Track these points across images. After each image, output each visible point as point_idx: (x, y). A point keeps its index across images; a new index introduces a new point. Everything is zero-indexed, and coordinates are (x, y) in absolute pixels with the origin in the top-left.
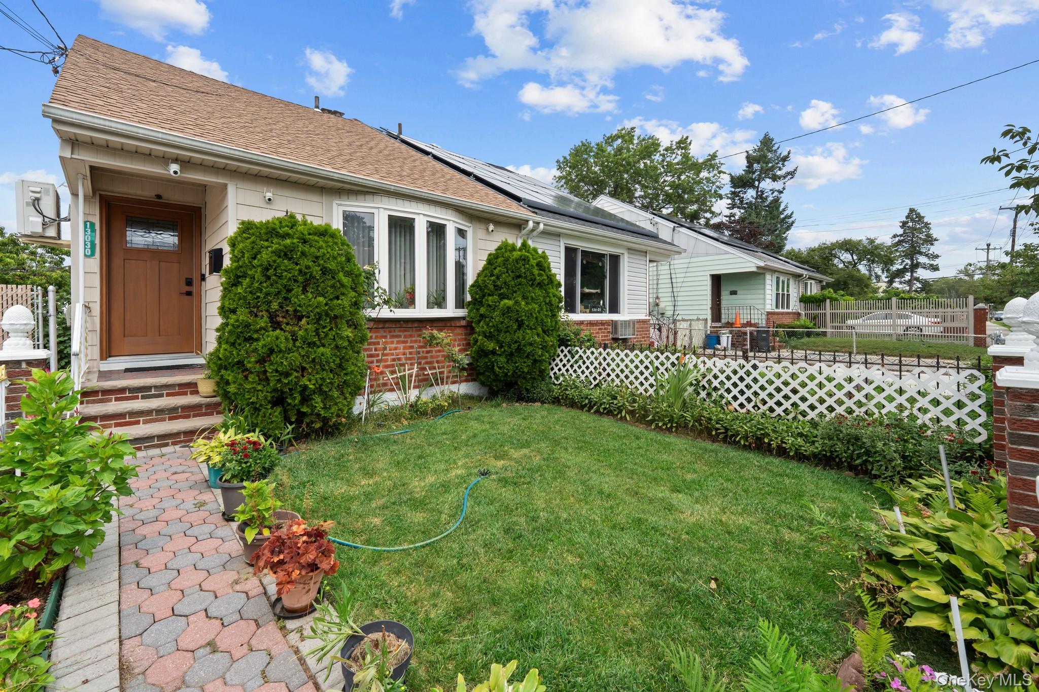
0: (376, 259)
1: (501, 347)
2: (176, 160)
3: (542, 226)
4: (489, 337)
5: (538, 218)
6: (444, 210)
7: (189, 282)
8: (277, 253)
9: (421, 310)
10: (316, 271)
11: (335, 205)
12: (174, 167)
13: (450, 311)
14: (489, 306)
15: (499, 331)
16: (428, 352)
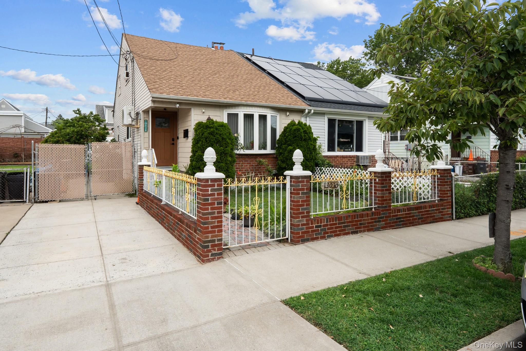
0: (239, 132)
1: (288, 166)
2: (178, 103)
3: (312, 111)
4: (283, 162)
5: (310, 108)
6: (266, 109)
7: (173, 140)
8: (209, 133)
9: (256, 150)
10: (220, 139)
11: (224, 111)
12: (178, 105)
13: (269, 150)
14: (283, 149)
15: (287, 159)
16: (259, 168)
